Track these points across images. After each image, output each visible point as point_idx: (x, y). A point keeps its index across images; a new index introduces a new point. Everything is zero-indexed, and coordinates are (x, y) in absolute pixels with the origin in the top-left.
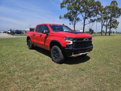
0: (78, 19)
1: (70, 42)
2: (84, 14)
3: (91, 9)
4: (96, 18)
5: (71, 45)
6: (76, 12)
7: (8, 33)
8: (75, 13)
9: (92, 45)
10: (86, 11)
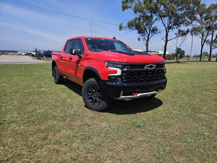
0: (154, 30)
1: (116, 72)
2: (166, 20)
3: (181, 9)
4: (190, 27)
5: (118, 76)
6: (151, 17)
7: (33, 56)
8: (148, 19)
9: (164, 78)
10: (171, 14)
